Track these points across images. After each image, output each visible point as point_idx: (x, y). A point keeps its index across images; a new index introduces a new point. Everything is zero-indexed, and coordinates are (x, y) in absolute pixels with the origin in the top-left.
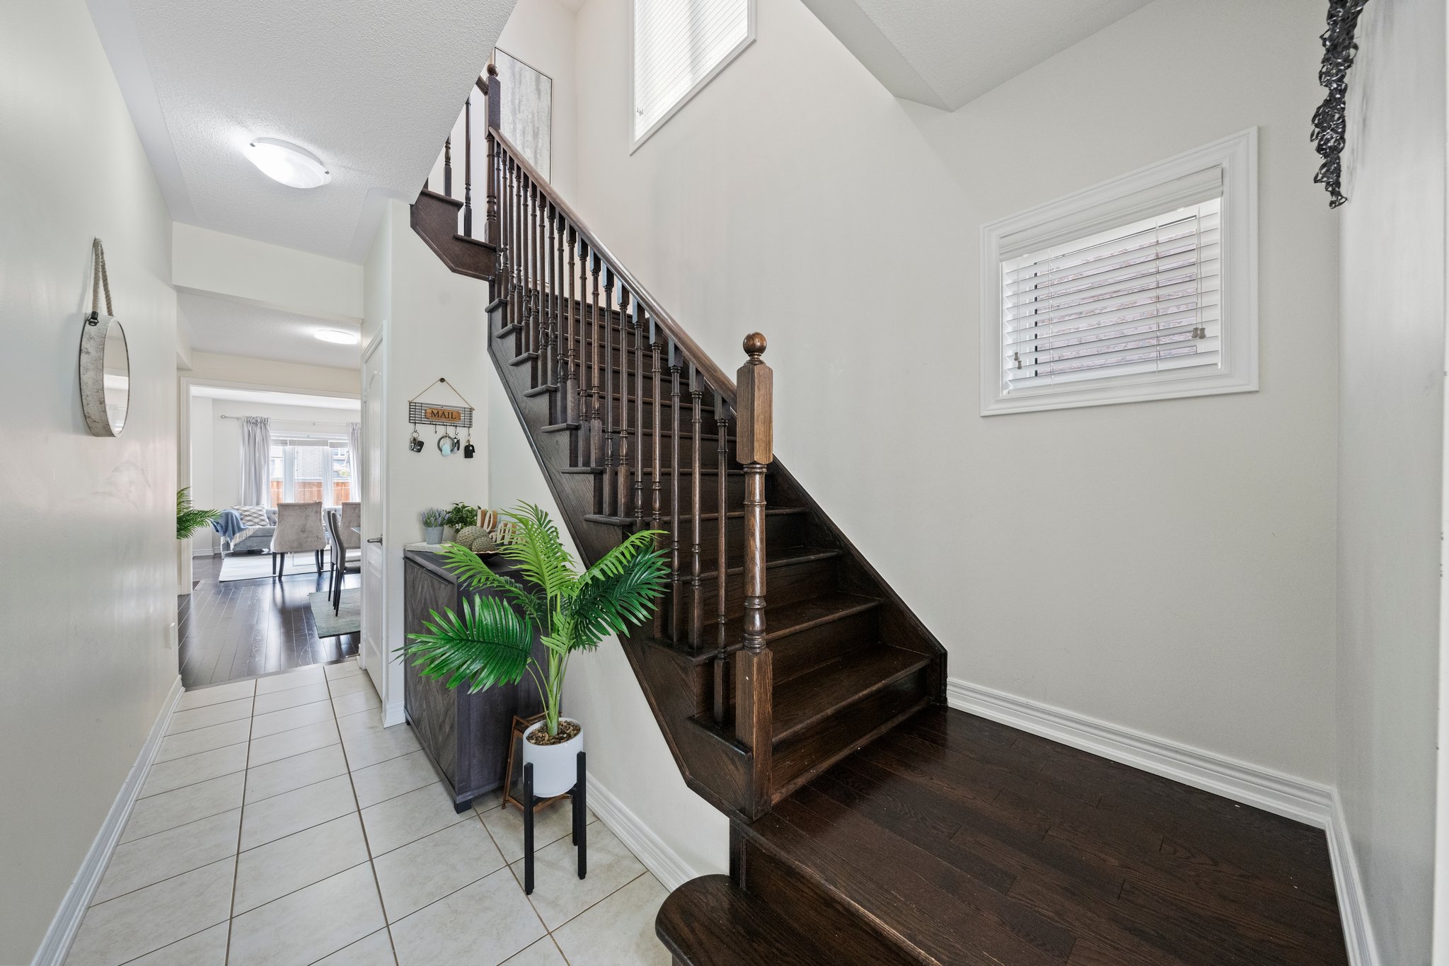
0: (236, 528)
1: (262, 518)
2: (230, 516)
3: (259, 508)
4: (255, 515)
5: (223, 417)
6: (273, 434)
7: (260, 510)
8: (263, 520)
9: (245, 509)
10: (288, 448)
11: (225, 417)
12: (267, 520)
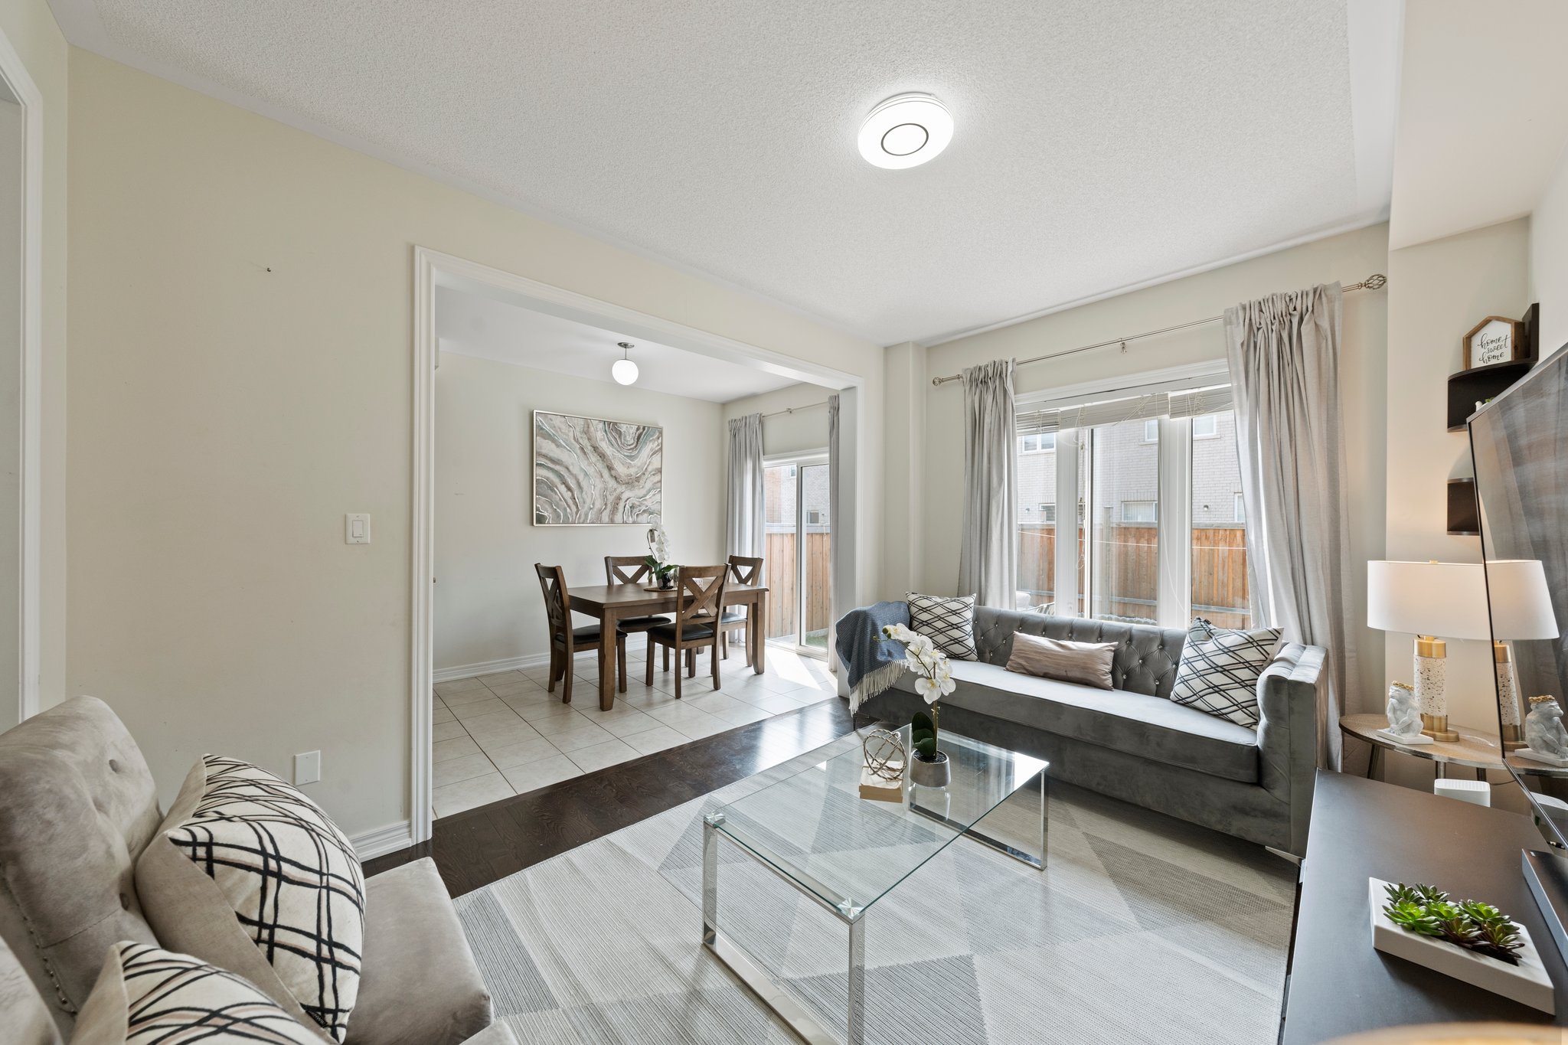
0: (867, 656)
1: (956, 633)
2: (860, 622)
3: (954, 606)
4: (940, 624)
5: (938, 382)
6: (1023, 402)
7: (954, 612)
8: (957, 641)
9: (925, 603)
10: (1064, 434)
11: (941, 381)
12: (971, 643)
